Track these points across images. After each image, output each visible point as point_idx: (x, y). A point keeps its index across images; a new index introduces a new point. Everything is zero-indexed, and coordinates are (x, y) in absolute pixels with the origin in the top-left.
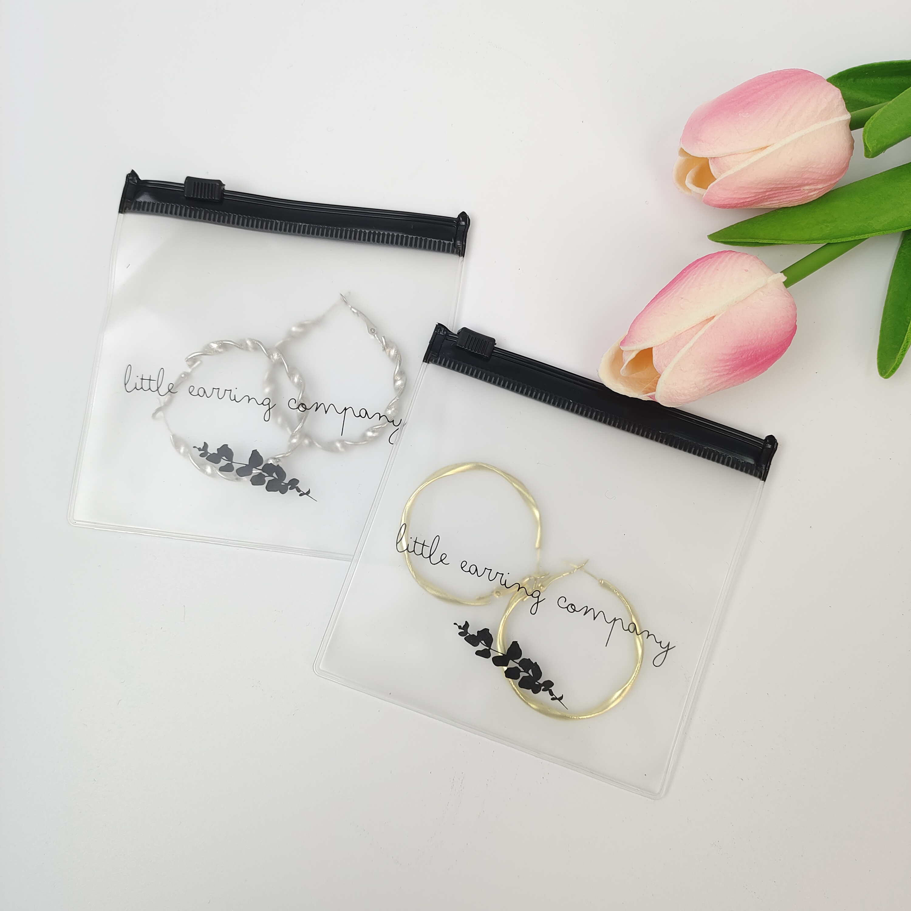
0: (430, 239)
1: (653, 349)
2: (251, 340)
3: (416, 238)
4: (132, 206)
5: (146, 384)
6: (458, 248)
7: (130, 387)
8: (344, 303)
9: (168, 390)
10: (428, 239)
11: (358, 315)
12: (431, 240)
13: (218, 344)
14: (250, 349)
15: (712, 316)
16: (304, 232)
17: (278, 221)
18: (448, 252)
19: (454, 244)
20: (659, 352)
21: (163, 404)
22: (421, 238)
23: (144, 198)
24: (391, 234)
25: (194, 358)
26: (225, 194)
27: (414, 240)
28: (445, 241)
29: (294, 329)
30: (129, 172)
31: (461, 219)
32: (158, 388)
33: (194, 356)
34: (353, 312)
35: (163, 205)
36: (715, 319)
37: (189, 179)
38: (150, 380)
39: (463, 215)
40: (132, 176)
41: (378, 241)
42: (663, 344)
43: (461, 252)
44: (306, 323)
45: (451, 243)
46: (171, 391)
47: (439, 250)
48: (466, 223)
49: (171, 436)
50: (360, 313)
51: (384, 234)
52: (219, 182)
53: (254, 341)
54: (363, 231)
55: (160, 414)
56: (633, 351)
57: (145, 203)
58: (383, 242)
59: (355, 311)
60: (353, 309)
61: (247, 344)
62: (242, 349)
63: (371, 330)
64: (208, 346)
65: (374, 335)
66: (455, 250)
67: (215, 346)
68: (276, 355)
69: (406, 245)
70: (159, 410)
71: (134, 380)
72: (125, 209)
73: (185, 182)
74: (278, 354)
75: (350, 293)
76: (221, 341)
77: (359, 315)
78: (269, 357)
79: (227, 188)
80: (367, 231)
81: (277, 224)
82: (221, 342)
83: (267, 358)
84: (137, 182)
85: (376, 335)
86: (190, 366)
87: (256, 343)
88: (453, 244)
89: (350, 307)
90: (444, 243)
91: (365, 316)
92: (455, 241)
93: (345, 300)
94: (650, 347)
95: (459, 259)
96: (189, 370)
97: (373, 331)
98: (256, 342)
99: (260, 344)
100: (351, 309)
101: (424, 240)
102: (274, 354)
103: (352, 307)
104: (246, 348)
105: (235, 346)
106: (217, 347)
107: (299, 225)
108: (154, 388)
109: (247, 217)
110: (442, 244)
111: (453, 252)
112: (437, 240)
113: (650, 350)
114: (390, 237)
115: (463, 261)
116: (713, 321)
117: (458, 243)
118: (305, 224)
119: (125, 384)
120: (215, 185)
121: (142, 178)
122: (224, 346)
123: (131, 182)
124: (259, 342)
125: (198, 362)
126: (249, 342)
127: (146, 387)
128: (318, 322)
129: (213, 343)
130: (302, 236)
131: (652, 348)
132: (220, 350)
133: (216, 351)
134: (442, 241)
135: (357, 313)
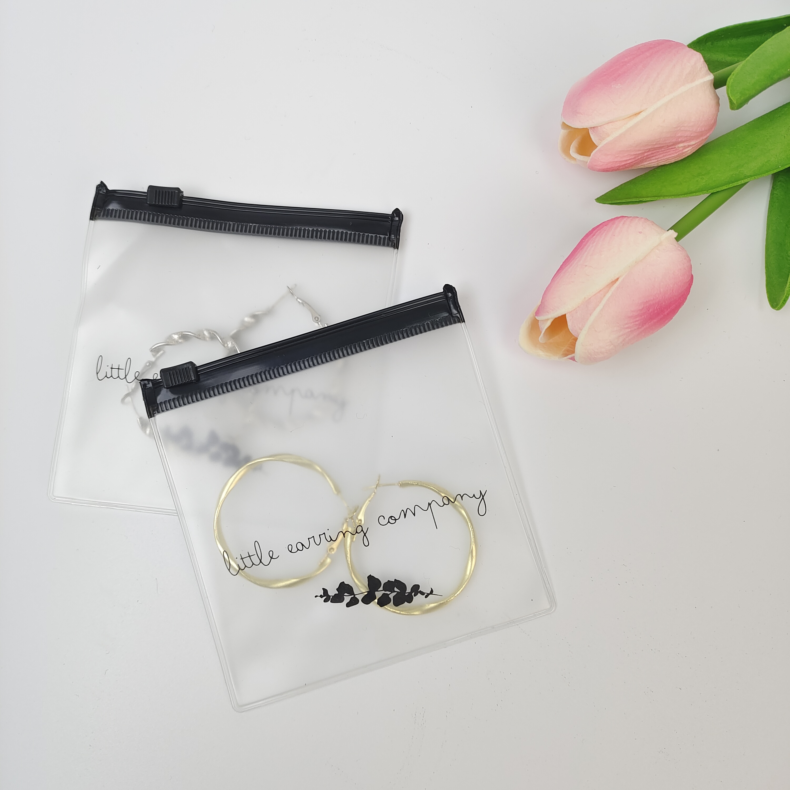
0: (367, 234)
1: (567, 316)
2: (208, 330)
3: (355, 234)
4: (102, 213)
5: (115, 372)
6: (393, 241)
7: (101, 375)
8: (291, 294)
9: (135, 378)
10: (365, 234)
11: (303, 305)
12: (368, 235)
13: (178, 335)
14: (207, 339)
15: (616, 278)
16: (254, 232)
17: (231, 223)
18: (384, 245)
19: (389, 238)
20: (572, 317)
21: (130, 391)
22: (359, 233)
23: (113, 206)
24: (332, 231)
25: (157, 348)
26: (183, 199)
27: (353, 235)
28: (381, 236)
29: (247, 319)
30: (99, 183)
31: (395, 215)
32: (126, 376)
33: (157, 347)
34: (299, 302)
35: (129, 212)
36: (620, 280)
37: (150, 187)
38: (119, 369)
39: (397, 212)
40: (102, 186)
41: (320, 238)
42: (575, 309)
43: (396, 246)
44: (257, 313)
45: (387, 237)
46: (137, 378)
47: (375, 244)
48: (399, 218)
49: (138, 419)
50: (305, 303)
51: (325, 231)
52: (178, 189)
53: (210, 331)
54: (307, 229)
55: (128, 399)
56: (548, 319)
57: (113, 210)
58: (325, 238)
59: (300, 301)
60: (298, 300)
61: (204, 334)
62: (200, 339)
63: (315, 318)
64: (170, 337)
65: (318, 323)
66: (390, 243)
67: (176, 337)
68: (230, 344)
69: (346, 240)
70: (128, 395)
71: (105, 370)
72: (96, 216)
73: (148, 190)
74: (232, 343)
75: (296, 285)
76: (181, 332)
77: (305, 305)
78: (224, 346)
79: (185, 195)
80: (311, 229)
81: (230, 225)
82: (181, 333)
83: (223, 346)
84: (106, 191)
85: (319, 323)
86: (154, 356)
87: (212, 333)
88: (388, 238)
89: (296, 297)
90: (380, 238)
91: (310, 306)
92: (390, 235)
93: (291, 292)
94: (564, 314)
95: (394, 251)
96: (153, 359)
97: (317, 319)
98: (212, 332)
99: (215, 334)
100: (297, 300)
101: (362, 235)
102: (228, 343)
103: (297, 298)
104: (204, 338)
105: (194, 336)
106: (178, 337)
107: (250, 225)
108: (122, 376)
109: (203, 220)
110: (378, 238)
111: (388, 245)
112: (374, 235)
113: (564, 316)
114: (331, 234)
115: (397, 253)
116: (618, 283)
117: (393, 236)
118: (254, 225)
119: (97, 373)
120: (175, 192)
121: (110, 188)
122: (185, 337)
123: (101, 192)
124: (215, 332)
125: (161, 352)
126: (206, 333)
127: (115, 375)
128: (269, 312)
129: (174, 334)
130: (253, 235)
131: (565, 315)
132: (180, 341)
133: (177, 342)
134: (378, 236)
135: (302, 303)
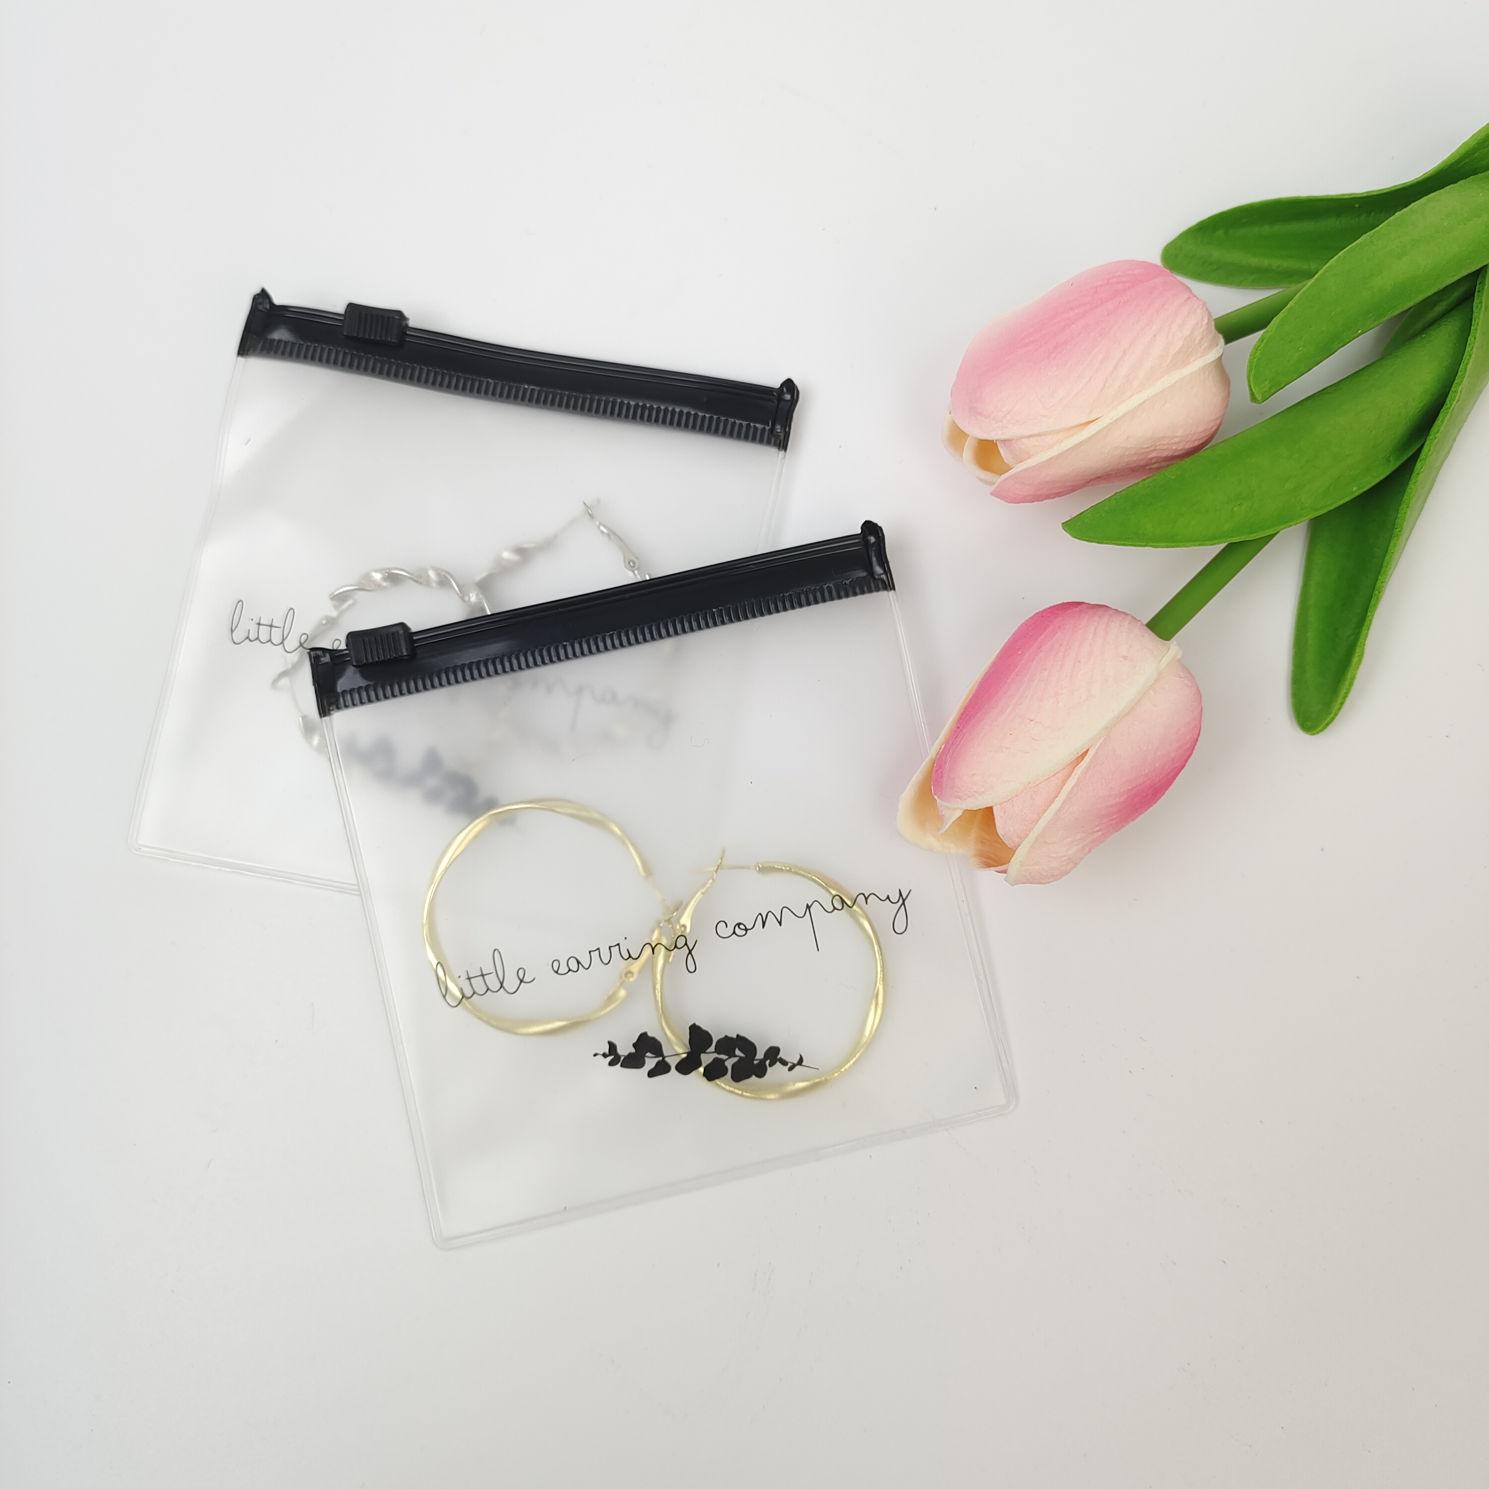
0: (732, 420)
2: (436, 569)
3: (711, 418)
4: (260, 346)
5: (264, 632)
6: (777, 436)
7: (238, 635)
8: (588, 516)
9: (299, 644)
10: (730, 420)
11: (610, 537)
12: (735, 421)
13: (383, 574)
14: (434, 585)
16: (530, 400)
17: (490, 381)
18: (761, 441)
19: (772, 431)
21: (290, 666)
22: (719, 418)
23: (280, 334)
24: (670, 409)
25: (344, 594)
26: (408, 333)
27: (707, 420)
28: (757, 425)
29: (506, 555)
30: (258, 291)
31: (785, 390)
32: (283, 640)
33: (344, 592)
34: (602, 532)
35: (308, 348)
37: (351, 306)
38: (271, 626)
39: (789, 384)
40: (262, 297)
41: (649, 420)
43: (782, 443)
44: (526, 546)
45: (767, 428)
46: (304, 646)
47: (746, 438)
48: (792, 396)
49: (300, 718)
50: (613, 535)
51: (659, 409)
52: (399, 313)
53: (440, 571)
54: (626, 402)
55: (285, 681)
57: (280, 341)
58: (656, 421)
59: (605, 531)
60: (602, 528)
61: (428, 576)
62: (420, 583)
63: (629, 563)
64: (367, 576)
65: (633, 572)
66: (773, 440)
67: (377, 576)
68: (474, 596)
69: (694, 427)
70: (284, 674)
71: (246, 626)
72: (248, 350)
73: (346, 311)
74: (477, 595)
75: (599, 501)
76: (389, 569)
77: (612, 537)
78: (462, 599)
79: (411, 324)
80: (632, 403)
81: (488, 384)
82: (388, 571)
83: (459, 599)
84: (270, 307)
85: (636, 572)
86: (336, 607)
87: (444, 575)
88: (769, 429)
89: (598, 523)
90: (756, 429)
91: (621, 540)
92: (773, 425)
93: (590, 512)
95: (779, 454)
96: (334, 613)
97: (632, 565)
98: (443, 573)
99: (449, 578)
100: (599, 527)
101: (724, 421)
102: (471, 595)
103: (600, 524)
104: (427, 583)
105: (410, 578)
106: (381, 578)
107: (524, 388)
108: (276, 639)
109: (441, 372)
110: (752, 430)
111: (769, 443)
112: (744, 423)
114: (669, 415)
115: (785, 457)
117: (778, 428)
118: (533, 387)
119: (232, 631)
120: (394, 318)
121: (278, 300)
122: (393, 578)
123: (260, 307)
124: (449, 573)
125: (350, 602)
126: (432, 574)
127: (264, 637)
128: (547, 545)
129: (376, 571)
130: (527, 406)
132: (385, 584)
133: (379, 585)
134: (752, 424)
135: (608, 535)
